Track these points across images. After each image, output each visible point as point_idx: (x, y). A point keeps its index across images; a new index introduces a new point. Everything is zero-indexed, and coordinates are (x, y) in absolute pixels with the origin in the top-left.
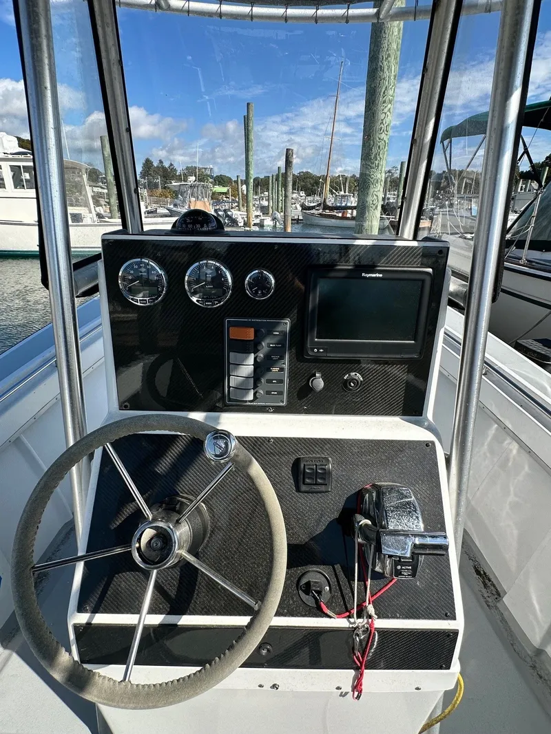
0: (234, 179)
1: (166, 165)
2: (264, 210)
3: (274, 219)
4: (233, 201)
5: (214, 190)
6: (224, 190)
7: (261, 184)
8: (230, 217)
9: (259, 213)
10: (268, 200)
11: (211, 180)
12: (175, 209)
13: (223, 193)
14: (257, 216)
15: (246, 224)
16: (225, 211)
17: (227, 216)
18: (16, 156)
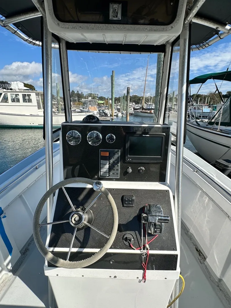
0: (107, 98)
1: (80, 93)
2: (119, 110)
3: (122, 113)
4: (106, 107)
5: (99, 102)
6: (102, 102)
7: (117, 100)
8: (105, 113)
9: (116, 111)
10: (120, 106)
11: (97, 98)
12: (83, 110)
13: (102, 104)
14: (115, 112)
15: (111, 116)
16: (103, 110)
17: (104, 112)
18: (25, 91)
